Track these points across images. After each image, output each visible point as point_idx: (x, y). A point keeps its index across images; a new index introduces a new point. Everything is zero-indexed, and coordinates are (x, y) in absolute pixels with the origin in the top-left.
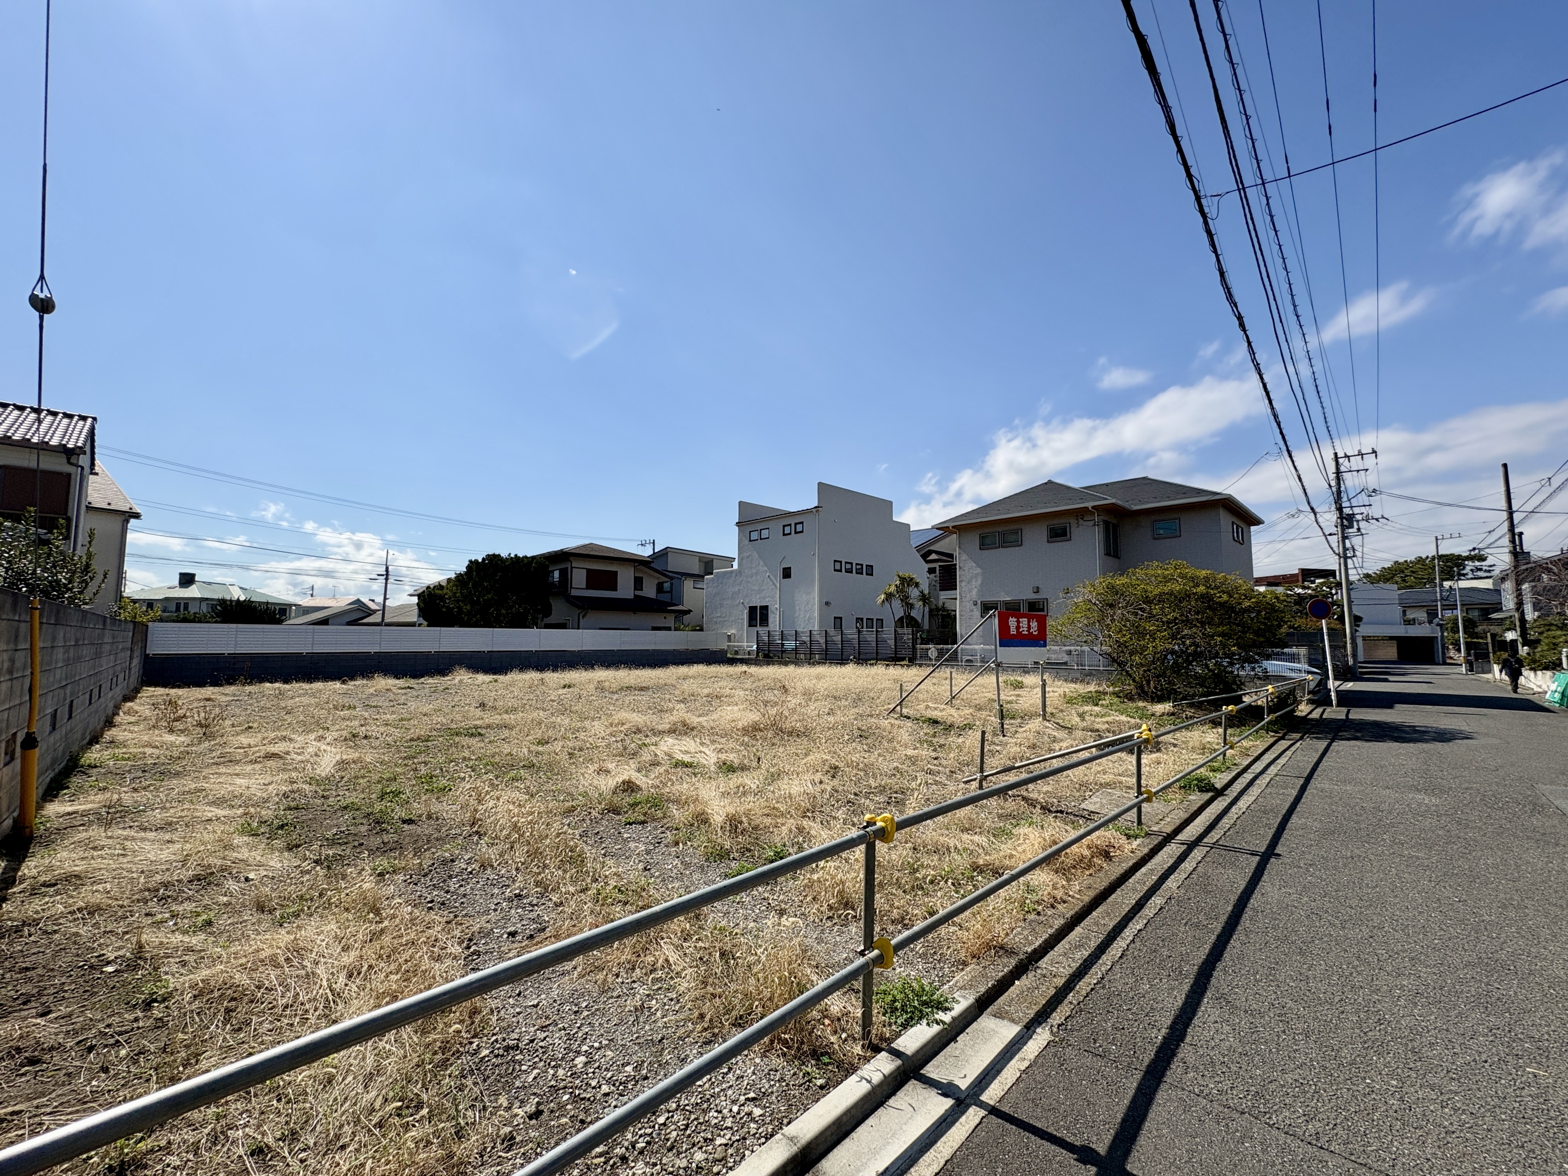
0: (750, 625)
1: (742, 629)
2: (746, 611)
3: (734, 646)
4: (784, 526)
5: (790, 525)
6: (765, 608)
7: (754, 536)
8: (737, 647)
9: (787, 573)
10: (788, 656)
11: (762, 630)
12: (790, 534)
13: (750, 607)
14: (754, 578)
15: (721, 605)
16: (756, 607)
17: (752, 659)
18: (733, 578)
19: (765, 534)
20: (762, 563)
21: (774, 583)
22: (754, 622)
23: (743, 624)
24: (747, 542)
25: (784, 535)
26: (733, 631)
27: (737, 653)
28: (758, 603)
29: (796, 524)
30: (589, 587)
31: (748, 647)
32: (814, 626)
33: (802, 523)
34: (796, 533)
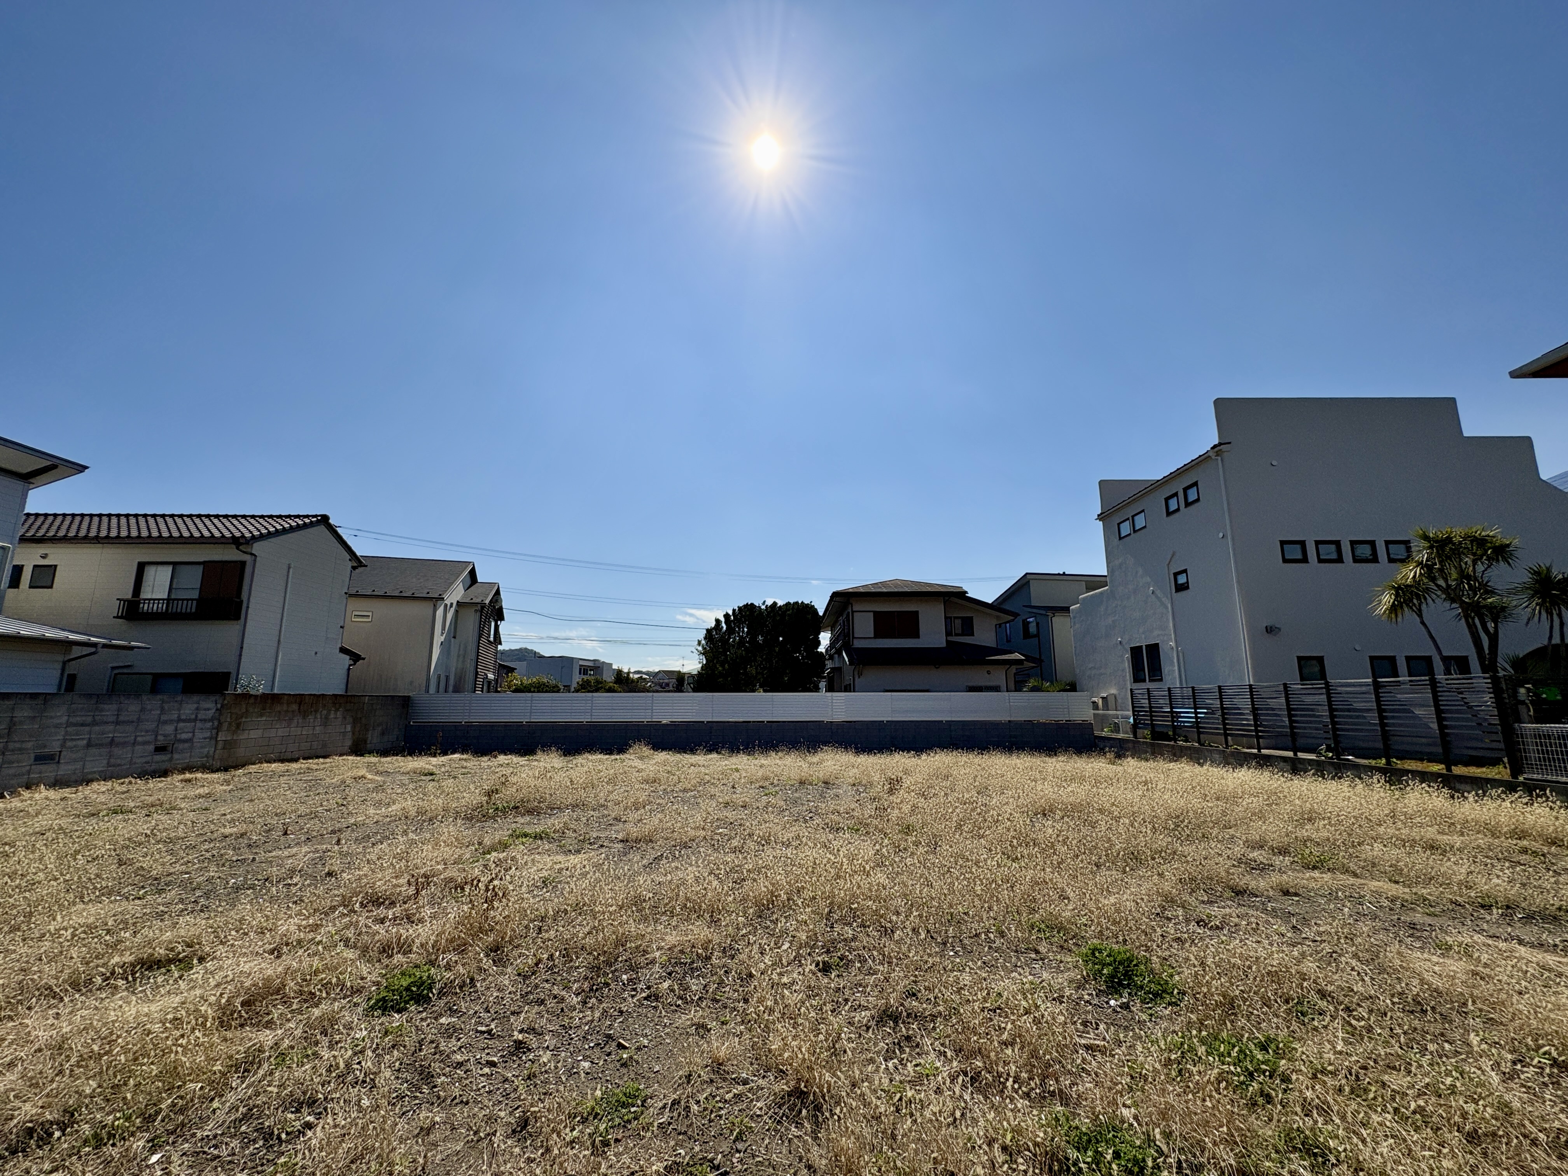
0: (1136, 679)
1: (1124, 685)
2: (1128, 655)
4: (1166, 502)
5: (1176, 495)
6: (1154, 650)
7: (1126, 529)
9: (1181, 582)
11: (1153, 687)
12: (1178, 510)
13: (1131, 648)
14: (1132, 599)
15: (1094, 650)
16: (1141, 647)
17: (1125, 744)
18: (1104, 604)
19: (1140, 521)
20: (1141, 572)
22: (1141, 674)
23: (1124, 678)
24: (1116, 542)
25: (1169, 514)
28: (1143, 641)
29: (1186, 489)
30: (877, 636)
32: (1256, 678)
33: (1196, 484)
34: (1188, 504)
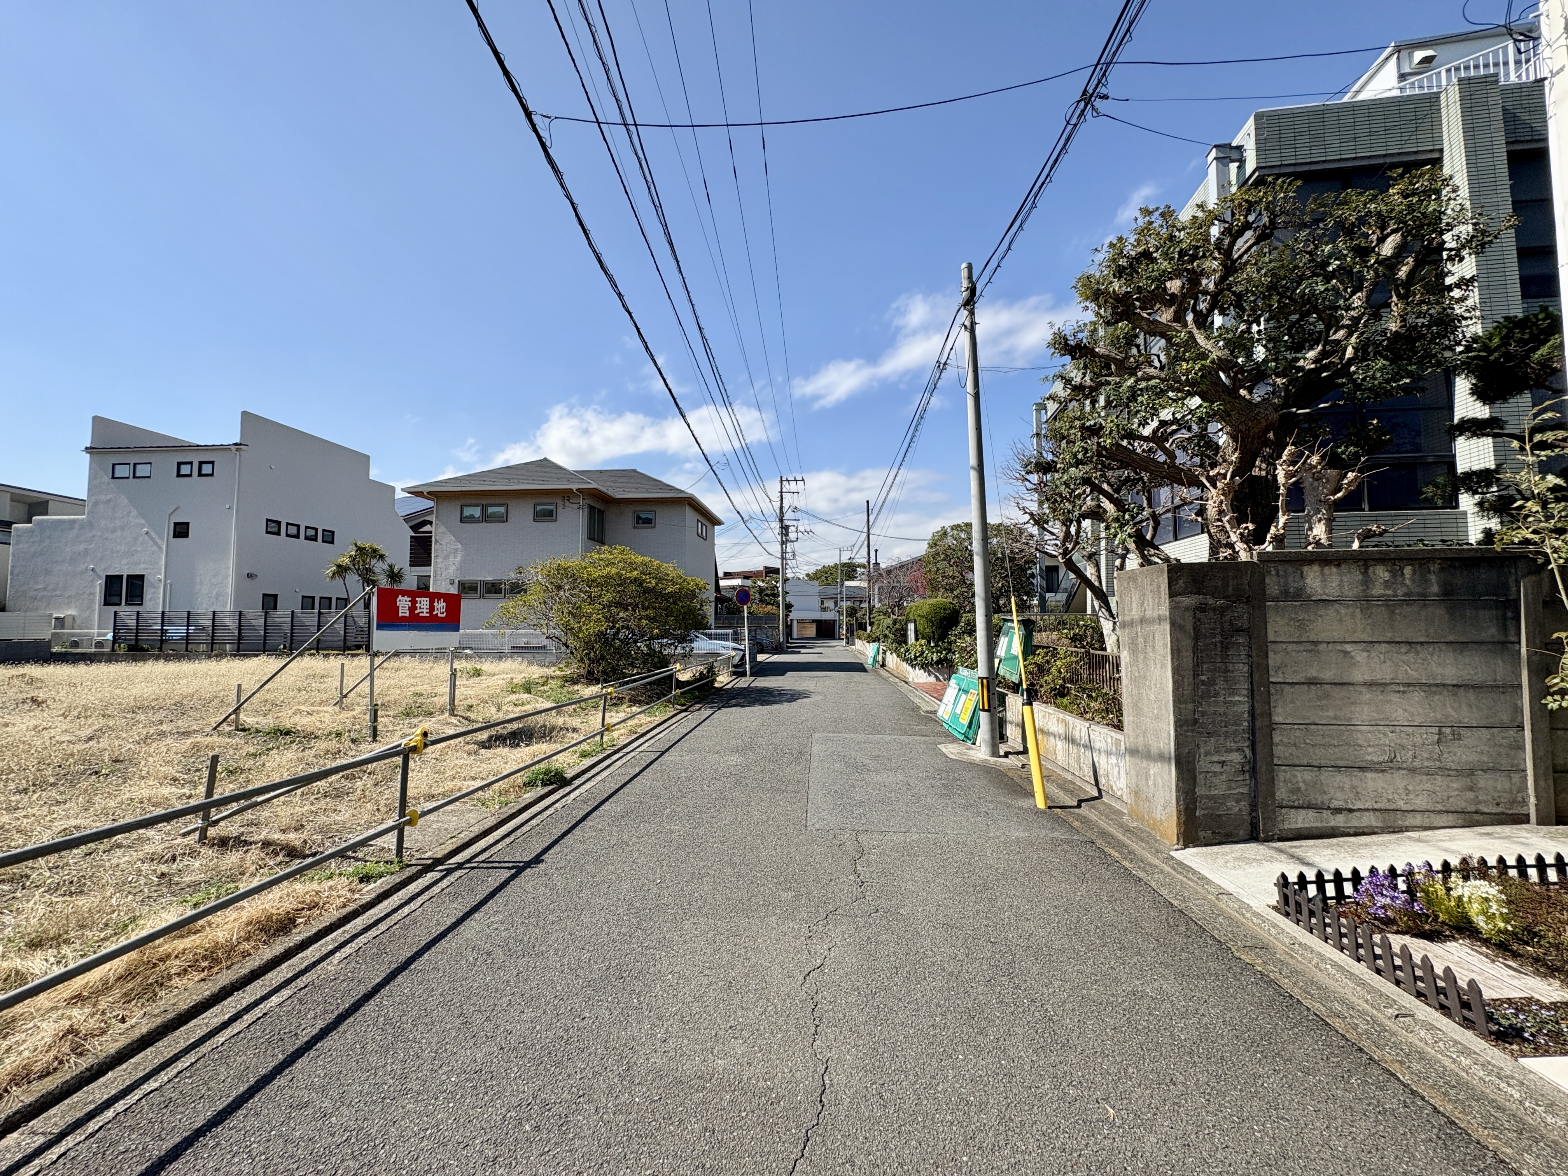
0: (106, 603)
1: (90, 608)
2: (100, 583)
3: (73, 635)
4: (179, 464)
5: (191, 463)
7: (123, 471)
8: (79, 635)
9: (181, 530)
10: (174, 646)
11: (127, 612)
12: (190, 475)
13: (107, 576)
14: (119, 533)
15: (47, 572)
16: (122, 576)
17: (103, 654)
18: (75, 531)
19: (143, 470)
20: (135, 512)
21: (156, 543)
22: (115, 599)
23: (92, 601)
24: (107, 478)
25: (179, 475)
26: (71, 612)
27: (75, 644)
28: (125, 571)
29: (201, 464)
31: (99, 635)
32: (225, 605)
33: (212, 463)
34: (200, 474)
